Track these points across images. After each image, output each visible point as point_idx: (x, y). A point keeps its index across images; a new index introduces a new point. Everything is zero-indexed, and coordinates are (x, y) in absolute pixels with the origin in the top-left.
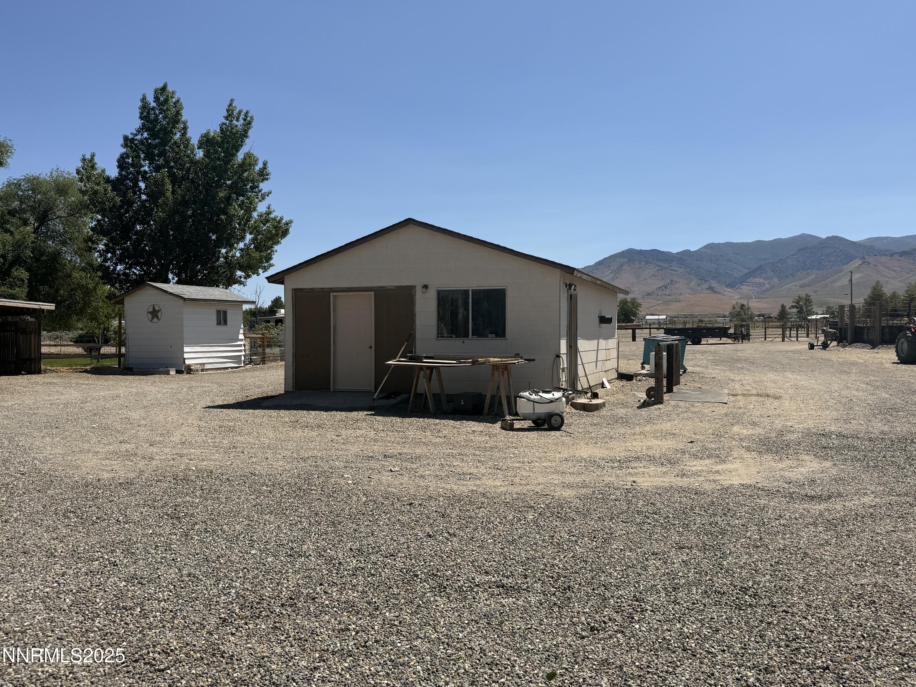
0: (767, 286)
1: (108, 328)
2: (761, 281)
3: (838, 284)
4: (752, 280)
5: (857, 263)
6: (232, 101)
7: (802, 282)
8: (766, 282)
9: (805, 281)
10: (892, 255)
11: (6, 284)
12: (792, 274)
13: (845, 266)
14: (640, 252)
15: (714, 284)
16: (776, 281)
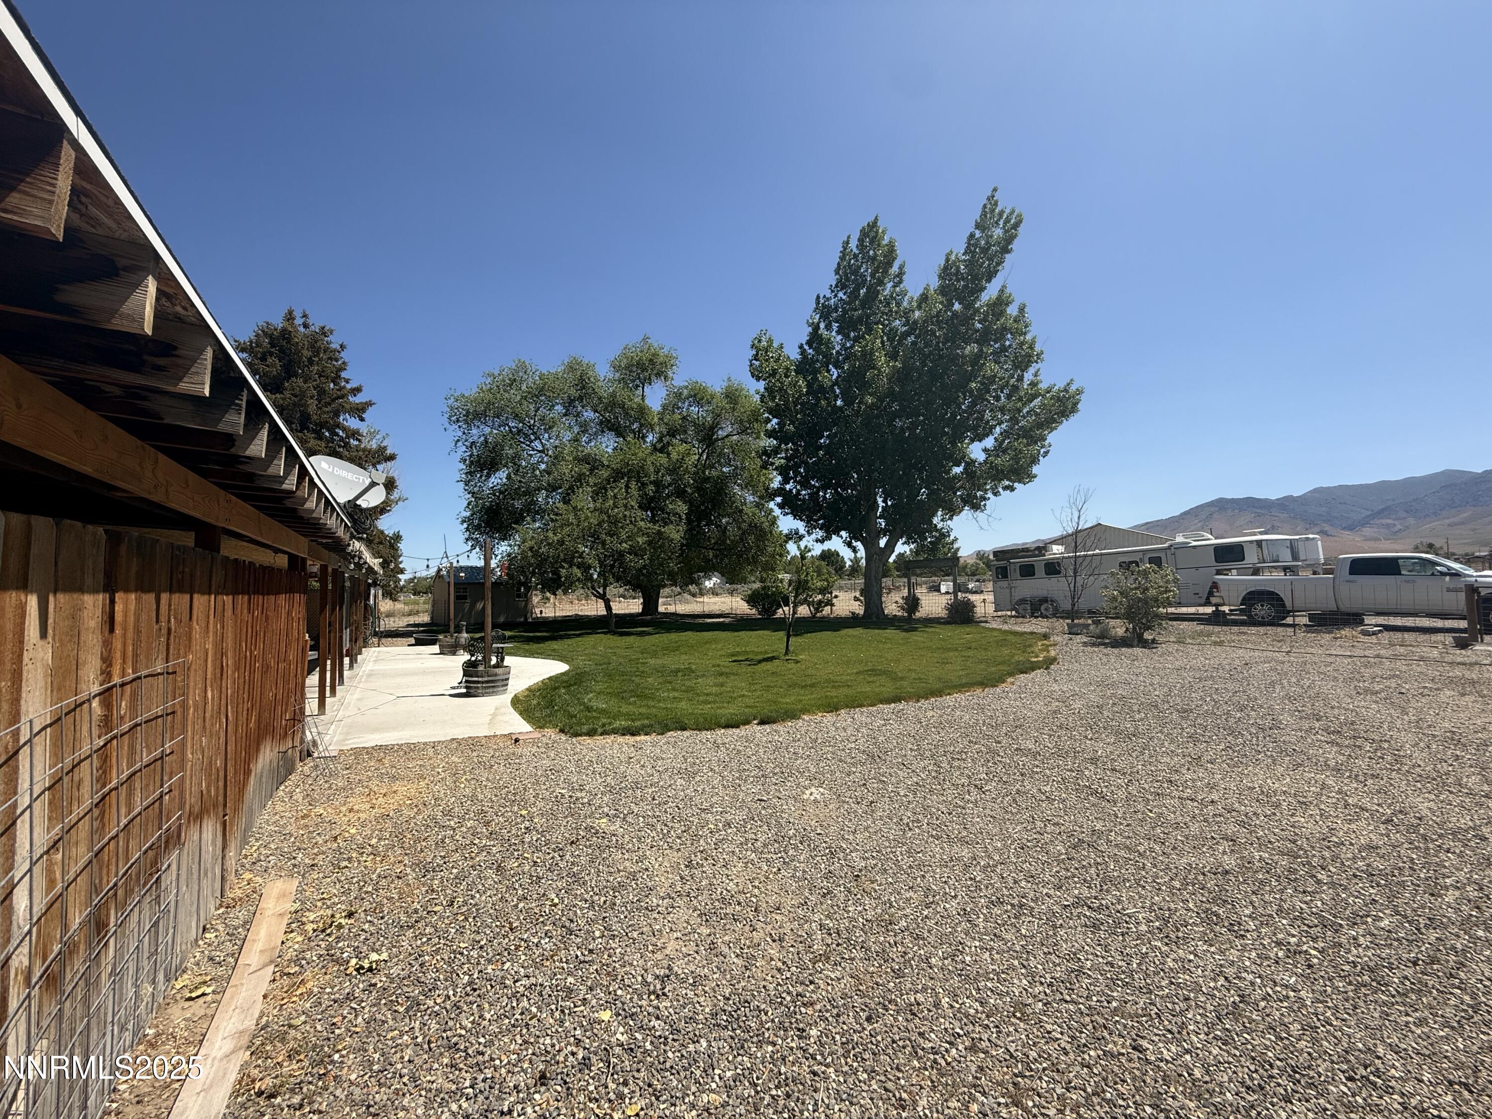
0: (1399, 527)
1: (807, 582)
2: (1390, 521)
4: (1377, 521)
6: (995, 190)
7: (1452, 520)
8: (1397, 522)
9: (1456, 520)
11: (658, 521)
12: (1435, 514)
14: (1233, 501)
15: (1327, 527)
16: (1411, 521)
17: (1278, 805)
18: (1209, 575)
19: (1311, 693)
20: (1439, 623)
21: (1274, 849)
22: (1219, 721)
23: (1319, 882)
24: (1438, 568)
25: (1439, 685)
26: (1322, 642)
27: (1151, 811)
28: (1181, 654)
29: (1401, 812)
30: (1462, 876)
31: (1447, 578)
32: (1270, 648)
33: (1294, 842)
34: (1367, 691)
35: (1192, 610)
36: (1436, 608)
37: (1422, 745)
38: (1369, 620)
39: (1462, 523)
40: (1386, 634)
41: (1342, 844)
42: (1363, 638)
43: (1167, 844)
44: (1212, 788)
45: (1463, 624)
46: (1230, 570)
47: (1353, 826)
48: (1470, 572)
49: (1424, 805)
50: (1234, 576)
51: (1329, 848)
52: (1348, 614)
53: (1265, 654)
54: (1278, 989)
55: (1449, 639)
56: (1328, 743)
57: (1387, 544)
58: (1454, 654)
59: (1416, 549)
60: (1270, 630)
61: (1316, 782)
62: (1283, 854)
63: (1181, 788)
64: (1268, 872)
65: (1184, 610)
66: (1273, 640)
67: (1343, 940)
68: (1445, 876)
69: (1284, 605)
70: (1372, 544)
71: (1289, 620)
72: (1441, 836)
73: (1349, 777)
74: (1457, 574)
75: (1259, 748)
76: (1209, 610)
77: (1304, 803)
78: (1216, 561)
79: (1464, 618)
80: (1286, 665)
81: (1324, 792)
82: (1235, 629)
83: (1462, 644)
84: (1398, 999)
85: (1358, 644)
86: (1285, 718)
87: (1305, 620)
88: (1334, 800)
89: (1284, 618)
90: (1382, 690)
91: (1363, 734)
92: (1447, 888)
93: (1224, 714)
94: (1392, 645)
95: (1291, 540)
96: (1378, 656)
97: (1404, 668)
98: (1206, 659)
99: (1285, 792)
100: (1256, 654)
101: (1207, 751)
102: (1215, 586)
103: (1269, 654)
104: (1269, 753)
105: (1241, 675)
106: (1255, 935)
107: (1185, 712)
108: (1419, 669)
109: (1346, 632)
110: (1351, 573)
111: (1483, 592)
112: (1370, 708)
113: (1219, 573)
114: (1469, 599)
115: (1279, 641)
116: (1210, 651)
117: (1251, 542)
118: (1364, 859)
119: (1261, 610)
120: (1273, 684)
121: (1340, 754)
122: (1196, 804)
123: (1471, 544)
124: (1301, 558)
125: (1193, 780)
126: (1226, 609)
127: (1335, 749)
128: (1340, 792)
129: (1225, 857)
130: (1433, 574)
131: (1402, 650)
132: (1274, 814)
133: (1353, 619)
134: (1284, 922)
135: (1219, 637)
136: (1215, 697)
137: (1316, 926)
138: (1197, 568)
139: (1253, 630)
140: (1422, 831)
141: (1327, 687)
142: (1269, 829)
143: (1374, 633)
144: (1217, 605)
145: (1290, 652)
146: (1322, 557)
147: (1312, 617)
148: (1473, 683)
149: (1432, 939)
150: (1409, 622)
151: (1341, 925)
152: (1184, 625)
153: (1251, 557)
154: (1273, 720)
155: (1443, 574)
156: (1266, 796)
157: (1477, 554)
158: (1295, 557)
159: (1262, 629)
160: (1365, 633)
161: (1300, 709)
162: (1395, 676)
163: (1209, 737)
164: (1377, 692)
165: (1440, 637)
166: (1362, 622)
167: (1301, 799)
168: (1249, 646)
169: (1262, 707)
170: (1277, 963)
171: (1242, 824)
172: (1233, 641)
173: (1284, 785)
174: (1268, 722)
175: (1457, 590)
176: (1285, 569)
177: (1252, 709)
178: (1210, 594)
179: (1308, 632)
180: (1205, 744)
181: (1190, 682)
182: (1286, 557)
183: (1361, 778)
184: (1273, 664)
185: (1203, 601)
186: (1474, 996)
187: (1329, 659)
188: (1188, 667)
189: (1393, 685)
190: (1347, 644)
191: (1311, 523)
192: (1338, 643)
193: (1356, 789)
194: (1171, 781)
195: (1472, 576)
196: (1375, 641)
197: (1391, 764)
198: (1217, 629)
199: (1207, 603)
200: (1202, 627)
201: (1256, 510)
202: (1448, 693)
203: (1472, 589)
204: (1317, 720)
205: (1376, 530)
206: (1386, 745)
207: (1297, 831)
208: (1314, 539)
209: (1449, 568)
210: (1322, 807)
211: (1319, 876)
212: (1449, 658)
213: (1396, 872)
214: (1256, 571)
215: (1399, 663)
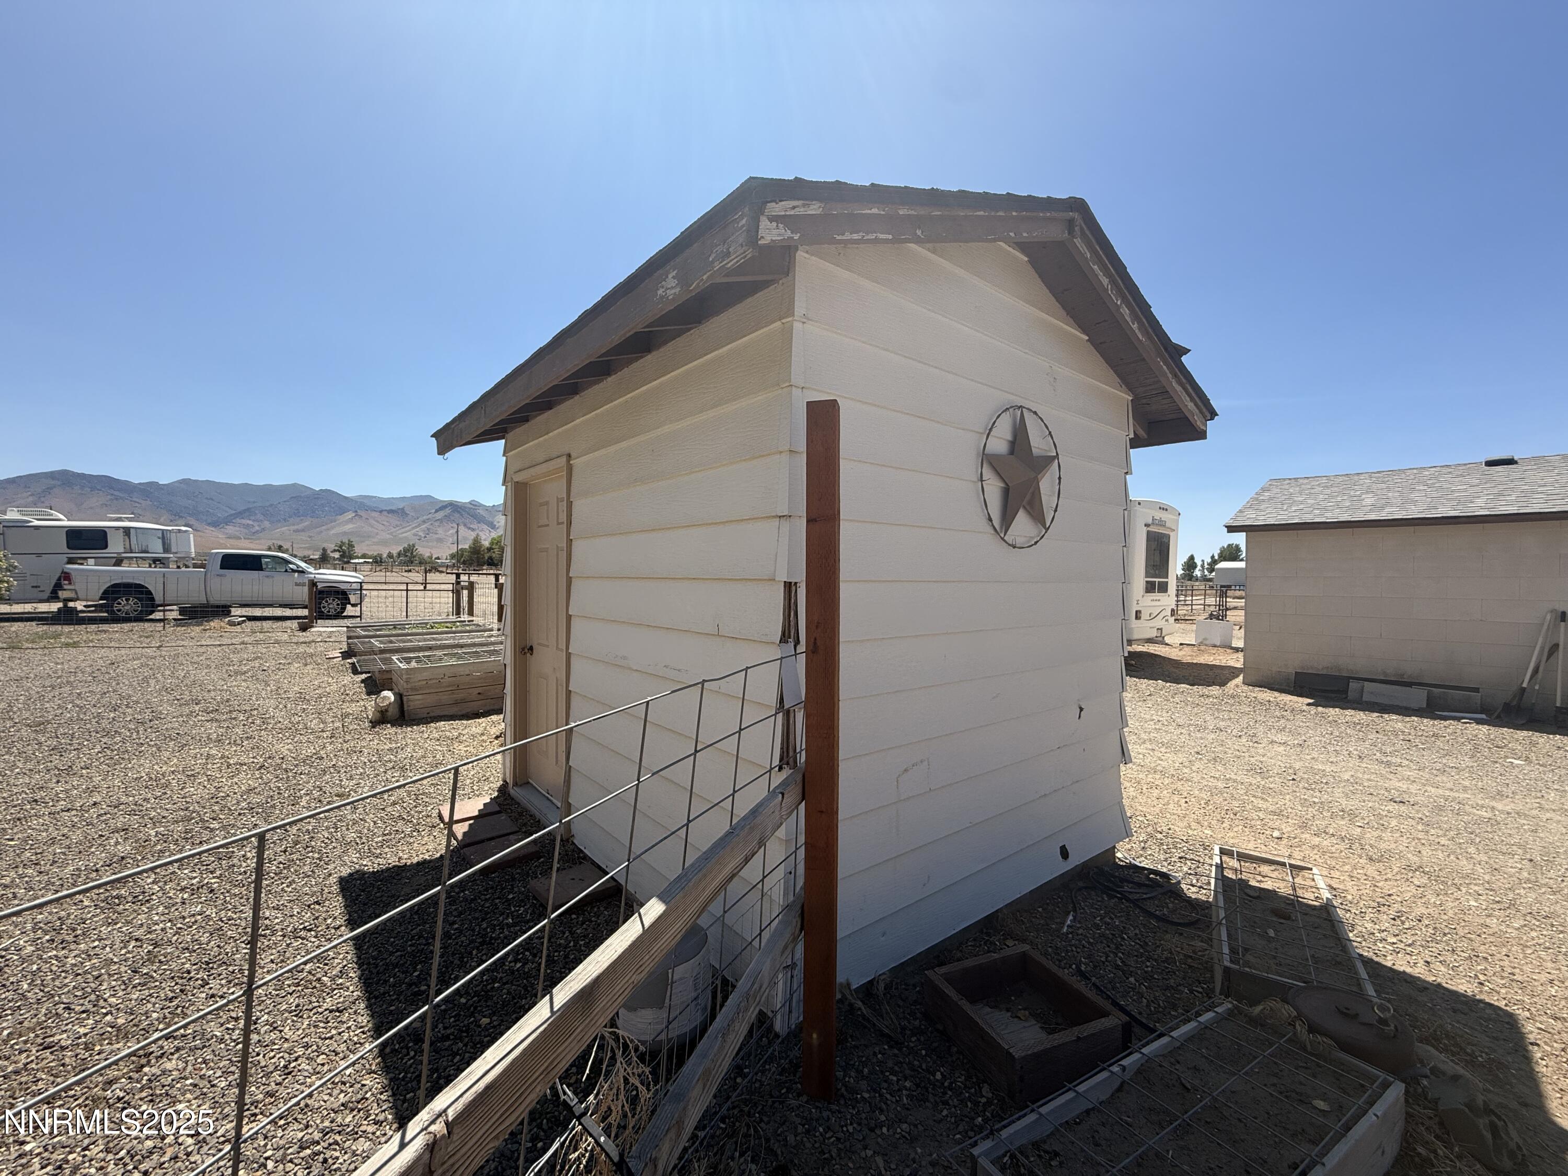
0: (257, 528)
2: (251, 522)
3: (332, 532)
4: (238, 520)
5: (350, 515)
7: (296, 527)
8: (256, 524)
9: (300, 527)
10: (381, 512)
12: (285, 520)
13: (339, 517)
14: (82, 476)
16: (267, 524)
17: (167, 785)
18: (58, 563)
19: (187, 681)
20: (288, 612)
21: (168, 822)
22: (88, 726)
23: (212, 830)
24: (291, 566)
25: (290, 661)
26: (193, 634)
27: (12, 840)
28: (17, 661)
29: (270, 758)
30: (310, 786)
31: (296, 574)
32: (138, 645)
33: (187, 809)
34: (237, 673)
35: (28, 608)
36: (288, 599)
37: (281, 706)
38: (235, 611)
39: (303, 530)
40: (249, 624)
41: (228, 796)
42: (230, 629)
43: (42, 863)
44: (91, 792)
45: (305, 612)
46: (86, 558)
47: (236, 780)
48: (311, 570)
49: (284, 748)
50: (90, 565)
51: (217, 802)
52: (218, 607)
53: (133, 651)
54: (187, 920)
55: (295, 624)
56: (208, 721)
57: (245, 543)
58: (298, 636)
59: (269, 549)
60: (137, 626)
61: (201, 755)
62: (177, 822)
63: (51, 804)
64: (165, 842)
65: (18, 608)
66: (141, 637)
67: (235, 861)
68: (300, 790)
69: (153, 599)
70: (232, 542)
71: (158, 615)
72: (296, 766)
73: (229, 743)
74: (303, 572)
75: (141, 741)
76: (55, 607)
77: (193, 775)
78: (69, 547)
79: (305, 607)
80: (159, 660)
81: (209, 761)
82: (93, 627)
83: (304, 628)
84: (276, 878)
85: (227, 634)
86: (165, 709)
87: (175, 615)
88: (219, 765)
89: (152, 612)
90: (249, 670)
91: (237, 708)
92: (301, 797)
93: (94, 718)
94: (254, 632)
95: (163, 530)
96: (243, 643)
97: (264, 651)
98: (57, 664)
99: (173, 772)
100: (123, 652)
101: (79, 758)
102: (67, 576)
103: (137, 650)
104: (152, 743)
105: (107, 676)
106: (160, 894)
107: (39, 726)
108: (275, 650)
109: (215, 623)
110: (222, 567)
111: (320, 586)
112: (240, 686)
113: (71, 561)
114: (310, 590)
115: (147, 637)
116: (61, 654)
117: (117, 528)
118: (245, 800)
119: (126, 605)
120: (146, 680)
121: (220, 727)
122: (74, 812)
123: (309, 548)
124: (173, 550)
125: (67, 791)
126: (79, 605)
127: (215, 724)
128: (222, 757)
129: (119, 847)
130: (286, 571)
131: (261, 636)
132: (165, 793)
133: (222, 611)
134: (186, 871)
135: (72, 638)
136: (78, 702)
137: (213, 862)
138: (39, 555)
139: (117, 627)
140: (284, 766)
141: (202, 674)
142: (161, 807)
143: (239, 623)
144: (66, 600)
145: (161, 646)
146: (193, 550)
147: (182, 611)
148: (311, 656)
149: (294, 832)
150: (268, 612)
151: (233, 852)
152: (16, 626)
153: (116, 546)
154: (153, 712)
155: (293, 571)
156: (157, 781)
157: (312, 557)
158: (167, 549)
159: (126, 626)
160: (232, 624)
161: (178, 697)
162: (256, 659)
163: (79, 744)
164: (245, 672)
165: (288, 623)
166: (228, 614)
167: (189, 773)
168: (112, 644)
169: (137, 702)
170: (184, 903)
171: (133, 813)
172: (92, 641)
173: (172, 766)
174: (148, 715)
175: (303, 585)
176: (155, 561)
177: (127, 706)
178: (58, 586)
179: (178, 626)
180: (75, 752)
181: (38, 692)
182: (157, 549)
183: (239, 742)
184: (143, 660)
185: (46, 595)
186: (320, 852)
187: (201, 650)
188: (32, 675)
189: (257, 665)
190: (216, 635)
191: (176, 515)
192: (207, 635)
193: (235, 751)
194: (36, 801)
195: (311, 573)
196: (240, 630)
197: (260, 726)
198: (67, 629)
199: (54, 597)
200: (45, 627)
201: (112, 491)
202: (296, 665)
203: (313, 584)
204: (197, 704)
205: (237, 529)
206: (256, 712)
207: (188, 800)
208: (186, 531)
209: (298, 566)
210: (209, 773)
211: (212, 826)
212: (295, 640)
213: (269, 800)
214: (119, 562)
215: (259, 646)
